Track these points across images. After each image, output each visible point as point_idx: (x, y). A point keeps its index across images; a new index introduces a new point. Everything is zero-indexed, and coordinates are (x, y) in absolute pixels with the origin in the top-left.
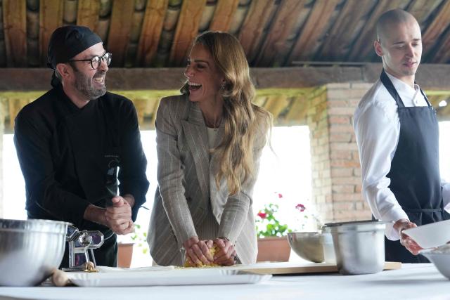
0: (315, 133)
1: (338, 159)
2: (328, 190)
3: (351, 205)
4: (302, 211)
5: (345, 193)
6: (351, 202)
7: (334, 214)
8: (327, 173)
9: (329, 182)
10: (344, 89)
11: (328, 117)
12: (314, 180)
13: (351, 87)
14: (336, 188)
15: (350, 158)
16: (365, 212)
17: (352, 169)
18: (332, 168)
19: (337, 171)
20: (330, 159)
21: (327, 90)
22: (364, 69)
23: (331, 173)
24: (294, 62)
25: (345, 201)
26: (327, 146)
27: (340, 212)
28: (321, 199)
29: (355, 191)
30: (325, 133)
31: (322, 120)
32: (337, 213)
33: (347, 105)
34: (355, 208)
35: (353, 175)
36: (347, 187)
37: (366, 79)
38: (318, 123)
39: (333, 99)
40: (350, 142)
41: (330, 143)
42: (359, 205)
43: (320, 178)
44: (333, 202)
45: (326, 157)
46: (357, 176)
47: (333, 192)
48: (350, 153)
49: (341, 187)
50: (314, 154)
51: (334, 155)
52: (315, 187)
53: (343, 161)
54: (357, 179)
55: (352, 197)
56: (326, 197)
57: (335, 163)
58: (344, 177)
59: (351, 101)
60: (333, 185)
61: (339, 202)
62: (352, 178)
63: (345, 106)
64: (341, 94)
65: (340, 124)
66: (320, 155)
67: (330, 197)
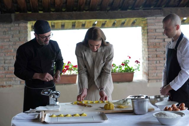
0: (143, 34)
1: (151, 45)
2: (147, 56)
3: (155, 62)
4: (137, 63)
5: (153, 58)
6: (155, 60)
7: (149, 65)
8: (147, 50)
9: (147, 53)
10: (153, 19)
11: (147, 30)
12: (143, 51)
13: (156, 18)
14: (149, 56)
15: (155, 44)
16: (160, 64)
17: (155, 49)
18: (148, 48)
19: (150, 50)
20: (148, 45)
21: (147, 19)
22: (162, 10)
23: (148, 50)
24: (135, 8)
25: (153, 60)
26: (147, 40)
27: (151, 64)
28: (145, 58)
29: (157, 57)
30: (146, 35)
31: (145, 30)
32: (150, 65)
33: (154, 25)
34: (156, 63)
35: (156, 51)
36: (154, 55)
37: (162, 14)
38: (144, 30)
39: (149, 23)
40: (155, 39)
41: (148, 39)
42: (158, 62)
43: (145, 50)
44: (149, 61)
45: (146, 44)
46: (157, 51)
47: (148, 57)
48: (155, 43)
49: (151, 55)
50: (143, 41)
51: (149, 43)
52: (143, 53)
53: (152, 46)
54: (157, 52)
55: (156, 59)
56: (146, 58)
57: (149, 47)
58: (153, 51)
59: (156, 23)
60: (148, 54)
61: (151, 61)
62: (156, 52)
63: (153, 25)
64: (152, 21)
65: (152, 32)
66: (145, 42)
67: (147, 59)
